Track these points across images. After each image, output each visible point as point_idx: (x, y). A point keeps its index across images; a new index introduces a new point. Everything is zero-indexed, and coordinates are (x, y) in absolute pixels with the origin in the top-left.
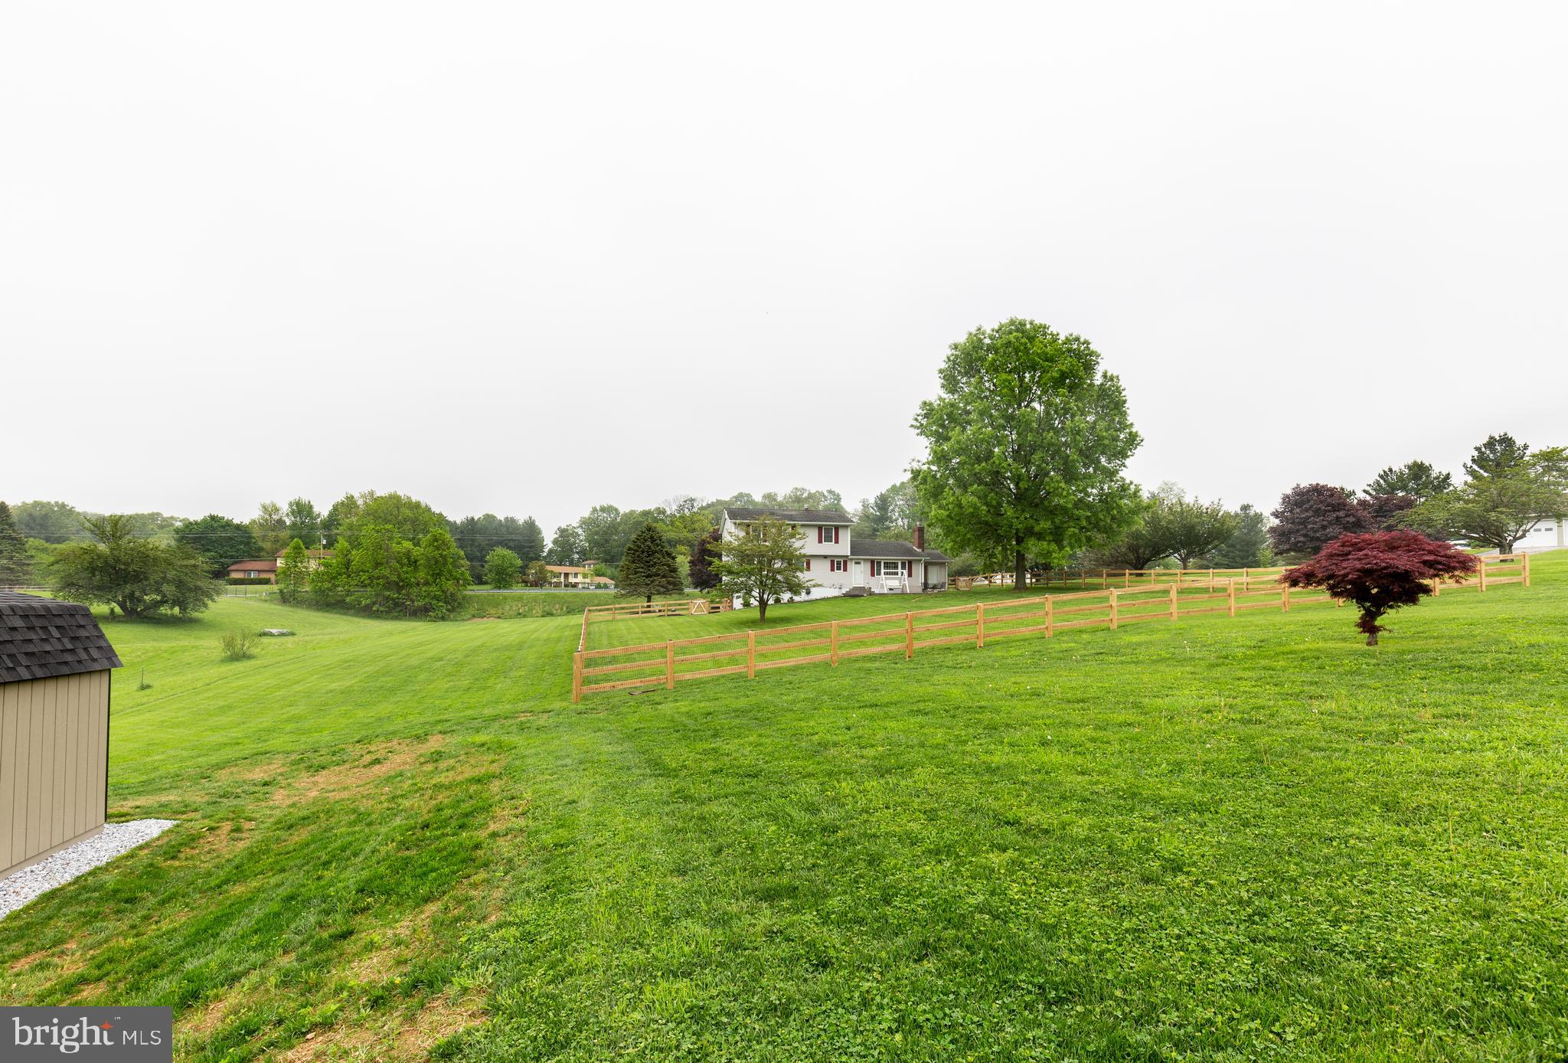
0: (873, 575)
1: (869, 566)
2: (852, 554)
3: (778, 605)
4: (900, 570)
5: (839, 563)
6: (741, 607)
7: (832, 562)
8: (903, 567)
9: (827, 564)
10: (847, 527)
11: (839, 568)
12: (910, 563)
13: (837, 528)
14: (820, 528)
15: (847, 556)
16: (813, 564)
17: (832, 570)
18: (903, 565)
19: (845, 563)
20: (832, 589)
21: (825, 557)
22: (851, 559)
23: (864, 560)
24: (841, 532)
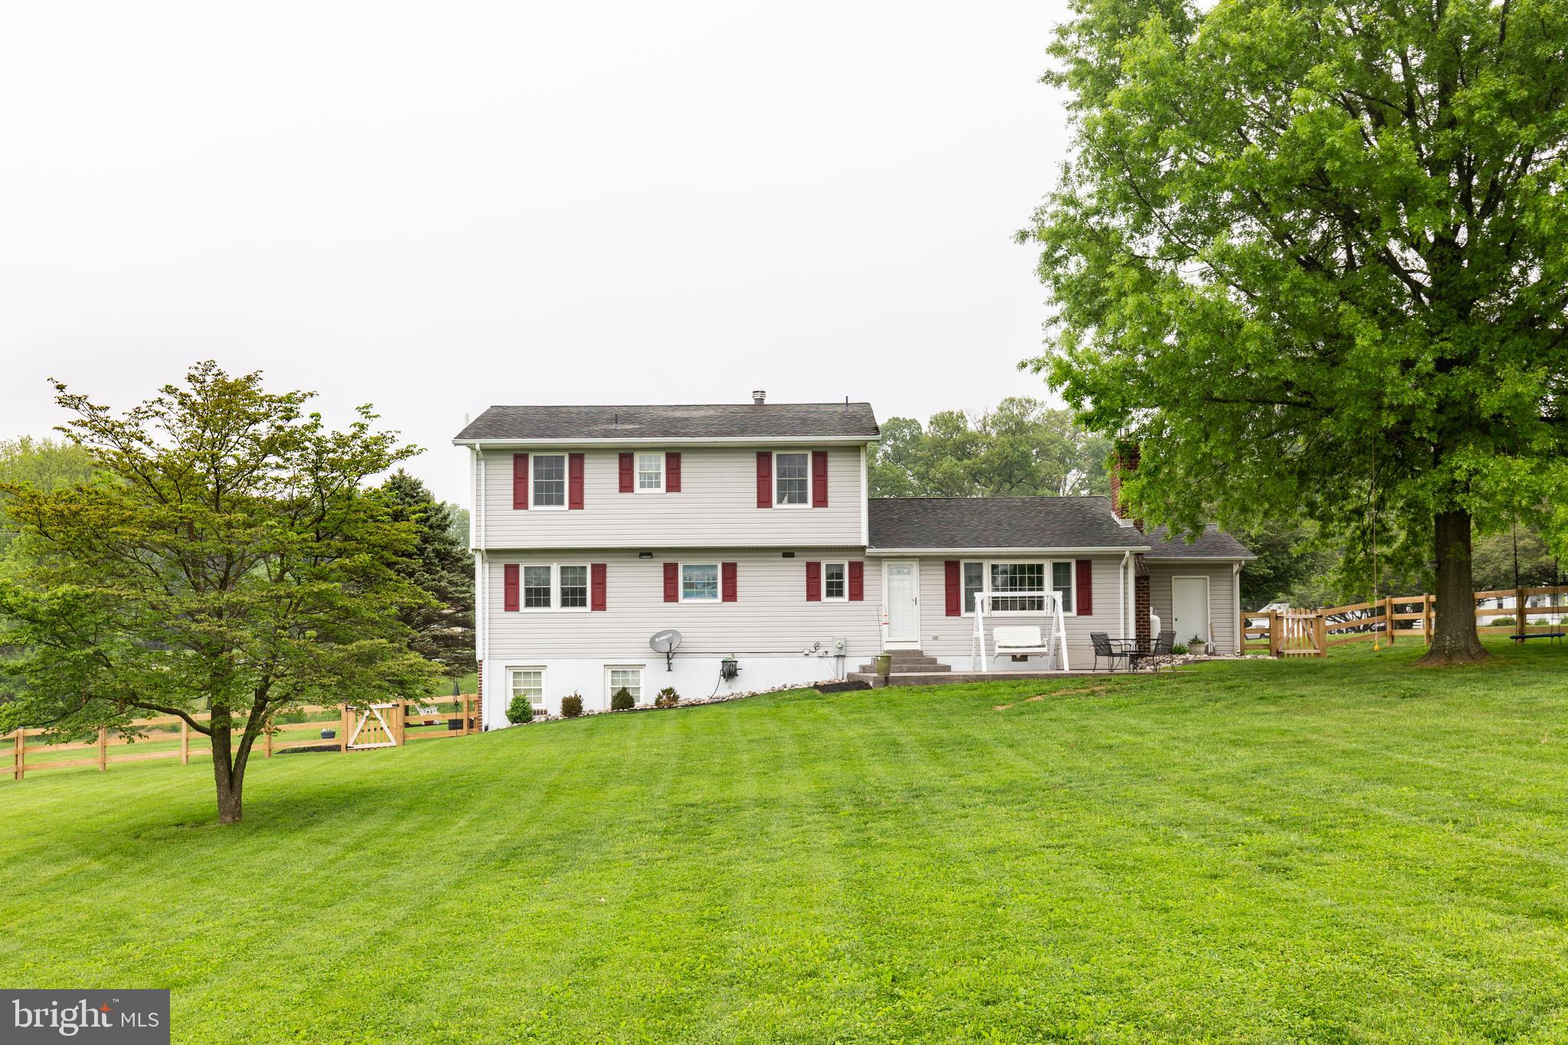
0: (952, 609)
1: (938, 579)
2: (875, 538)
3: (624, 718)
4: (1049, 592)
5: (835, 575)
6: (505, 723)
7: (813, 570)
8: (1061, 582)
9: (795, 575)
10: (855, 449)
11: (835, 590)
12: (1085, 566)
13: (821, 455)
14: (763, 456)
15: (863, 548)
16: (748, 576)
17: (813, 594)
18: (1062, 571)
19: (857, 570)
20: (813, 660)
21: (788, 553)
22: (878, 559)
23: (923, 559)
24: (837, 469)
